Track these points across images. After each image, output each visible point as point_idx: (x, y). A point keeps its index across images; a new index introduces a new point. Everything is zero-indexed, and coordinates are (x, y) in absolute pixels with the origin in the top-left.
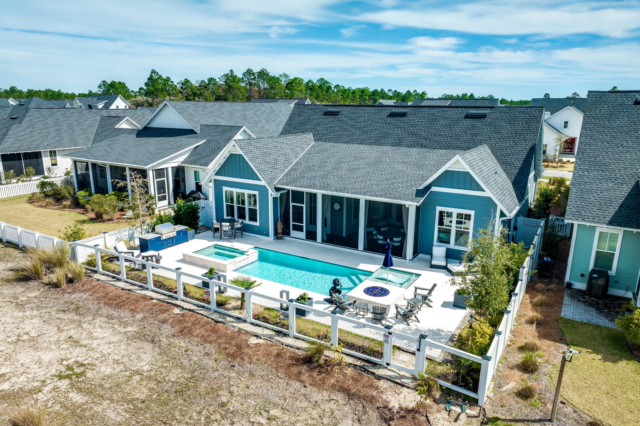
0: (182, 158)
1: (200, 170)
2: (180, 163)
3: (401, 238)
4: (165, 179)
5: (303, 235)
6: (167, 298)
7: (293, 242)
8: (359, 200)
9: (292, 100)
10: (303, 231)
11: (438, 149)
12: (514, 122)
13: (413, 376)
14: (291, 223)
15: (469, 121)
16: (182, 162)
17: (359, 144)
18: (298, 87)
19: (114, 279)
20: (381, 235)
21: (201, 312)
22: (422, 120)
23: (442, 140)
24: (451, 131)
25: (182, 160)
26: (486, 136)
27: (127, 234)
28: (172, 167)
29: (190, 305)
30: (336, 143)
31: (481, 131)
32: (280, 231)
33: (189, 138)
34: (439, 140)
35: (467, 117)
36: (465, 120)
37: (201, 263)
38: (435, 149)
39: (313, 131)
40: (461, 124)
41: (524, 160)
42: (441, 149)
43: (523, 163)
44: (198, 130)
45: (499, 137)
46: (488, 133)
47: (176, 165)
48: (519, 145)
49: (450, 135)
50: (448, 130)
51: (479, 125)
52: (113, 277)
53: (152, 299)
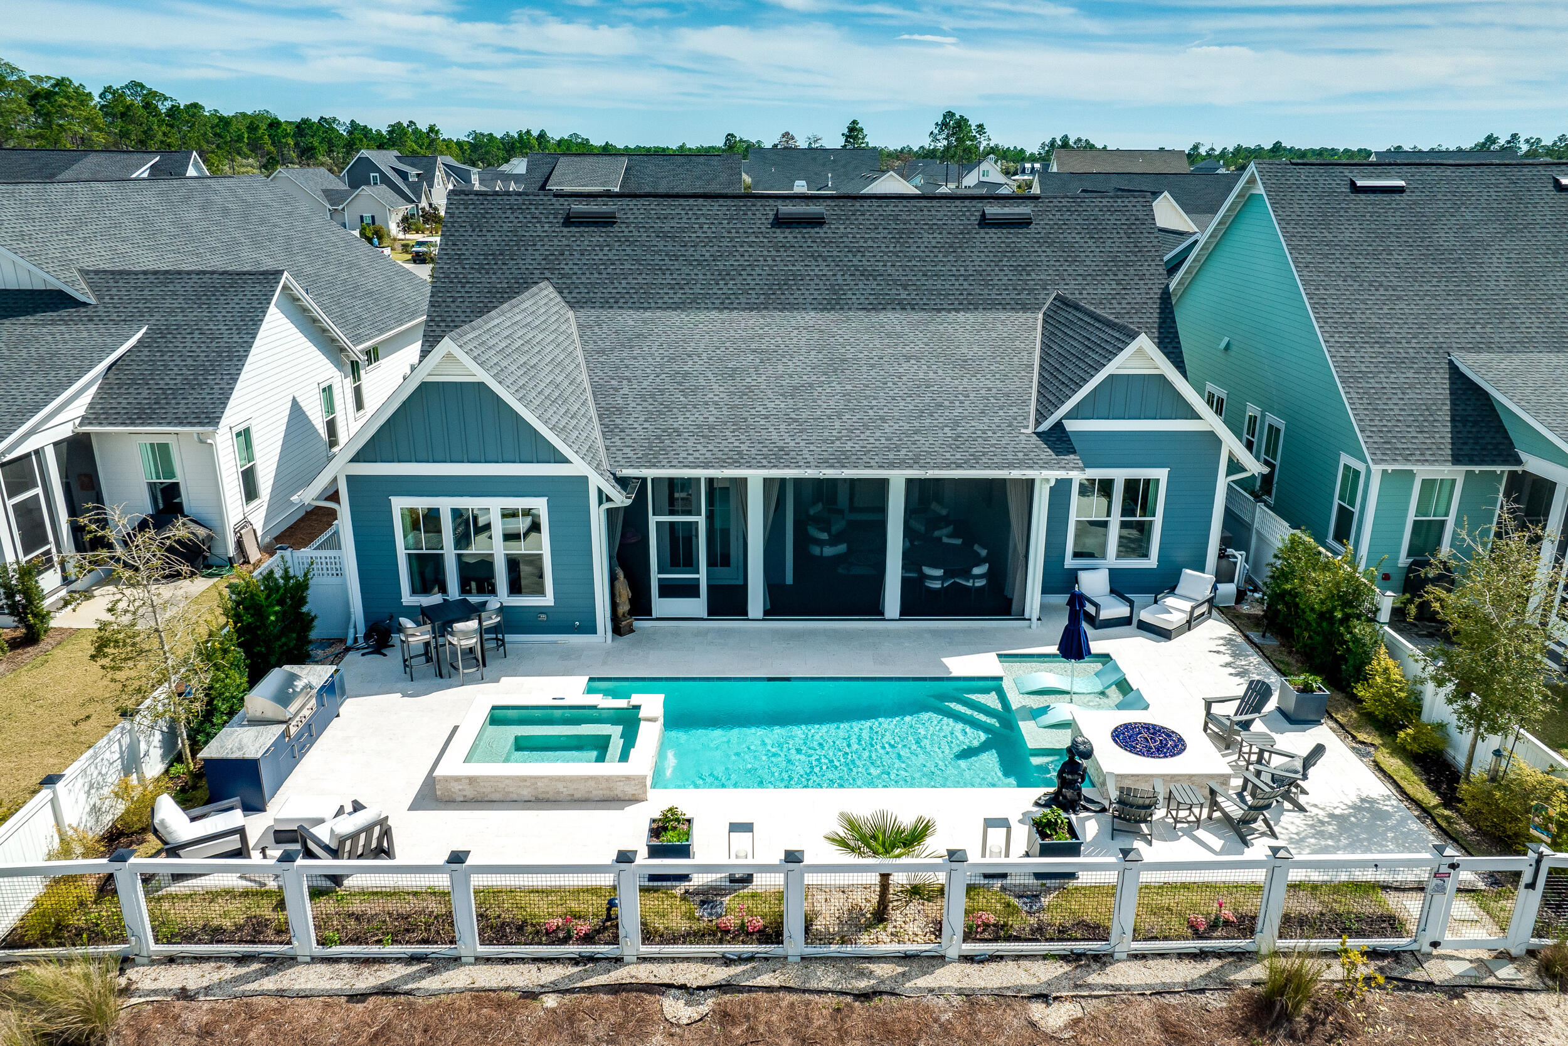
0: (79, 408)
1: (170, 440)
2: (77, 422)
3: (987, 565)
4: (39, 490)
5: (697, 606)
6: (573, 970)
7: (676, 634)
8: (888, 480)
9: (146, 156)
10: (698, 596)
11: (949, 311)
12: (1100, 235)
13: (1494, 953)
14: (655, 577)
15: (993, 234)
16: (84, 418)
17: (720, 310)
18: (73, 108)
19: (256, 966)
20: (935, 566)
21: (766, 980)
22: (873, 235)
23: (947, 287)
24: (960, 263)
25: (82, 412)
26: (1050, 272)
27: (117, 755)
28: (55, 444)
29: (704, 968)
30: (645, 309)
31: (1033, 258)
32: (624, 607)
33: (53, 322)
34: (939, 287)
35: (985, 222)
36: (982, 231)
37: (526, 793)
38: (939, 310)
39: (548, 275)
40: (978, 244)
41: (1160, 327)
42: (957, 310)
43: (1160, 333)
44: (81, 291)
45: (1082, 272)
46: (1052, 263)
47: (66, 432)
48: (1134, 291)
49: (963, 272)
50: (950, 258)
51: (1023, 244)
52: (242, 960)
53: (531, 995)
